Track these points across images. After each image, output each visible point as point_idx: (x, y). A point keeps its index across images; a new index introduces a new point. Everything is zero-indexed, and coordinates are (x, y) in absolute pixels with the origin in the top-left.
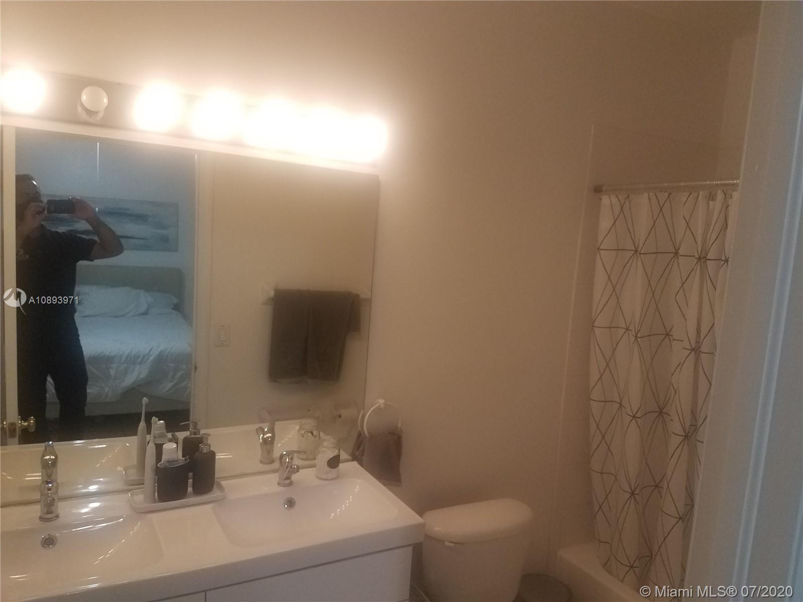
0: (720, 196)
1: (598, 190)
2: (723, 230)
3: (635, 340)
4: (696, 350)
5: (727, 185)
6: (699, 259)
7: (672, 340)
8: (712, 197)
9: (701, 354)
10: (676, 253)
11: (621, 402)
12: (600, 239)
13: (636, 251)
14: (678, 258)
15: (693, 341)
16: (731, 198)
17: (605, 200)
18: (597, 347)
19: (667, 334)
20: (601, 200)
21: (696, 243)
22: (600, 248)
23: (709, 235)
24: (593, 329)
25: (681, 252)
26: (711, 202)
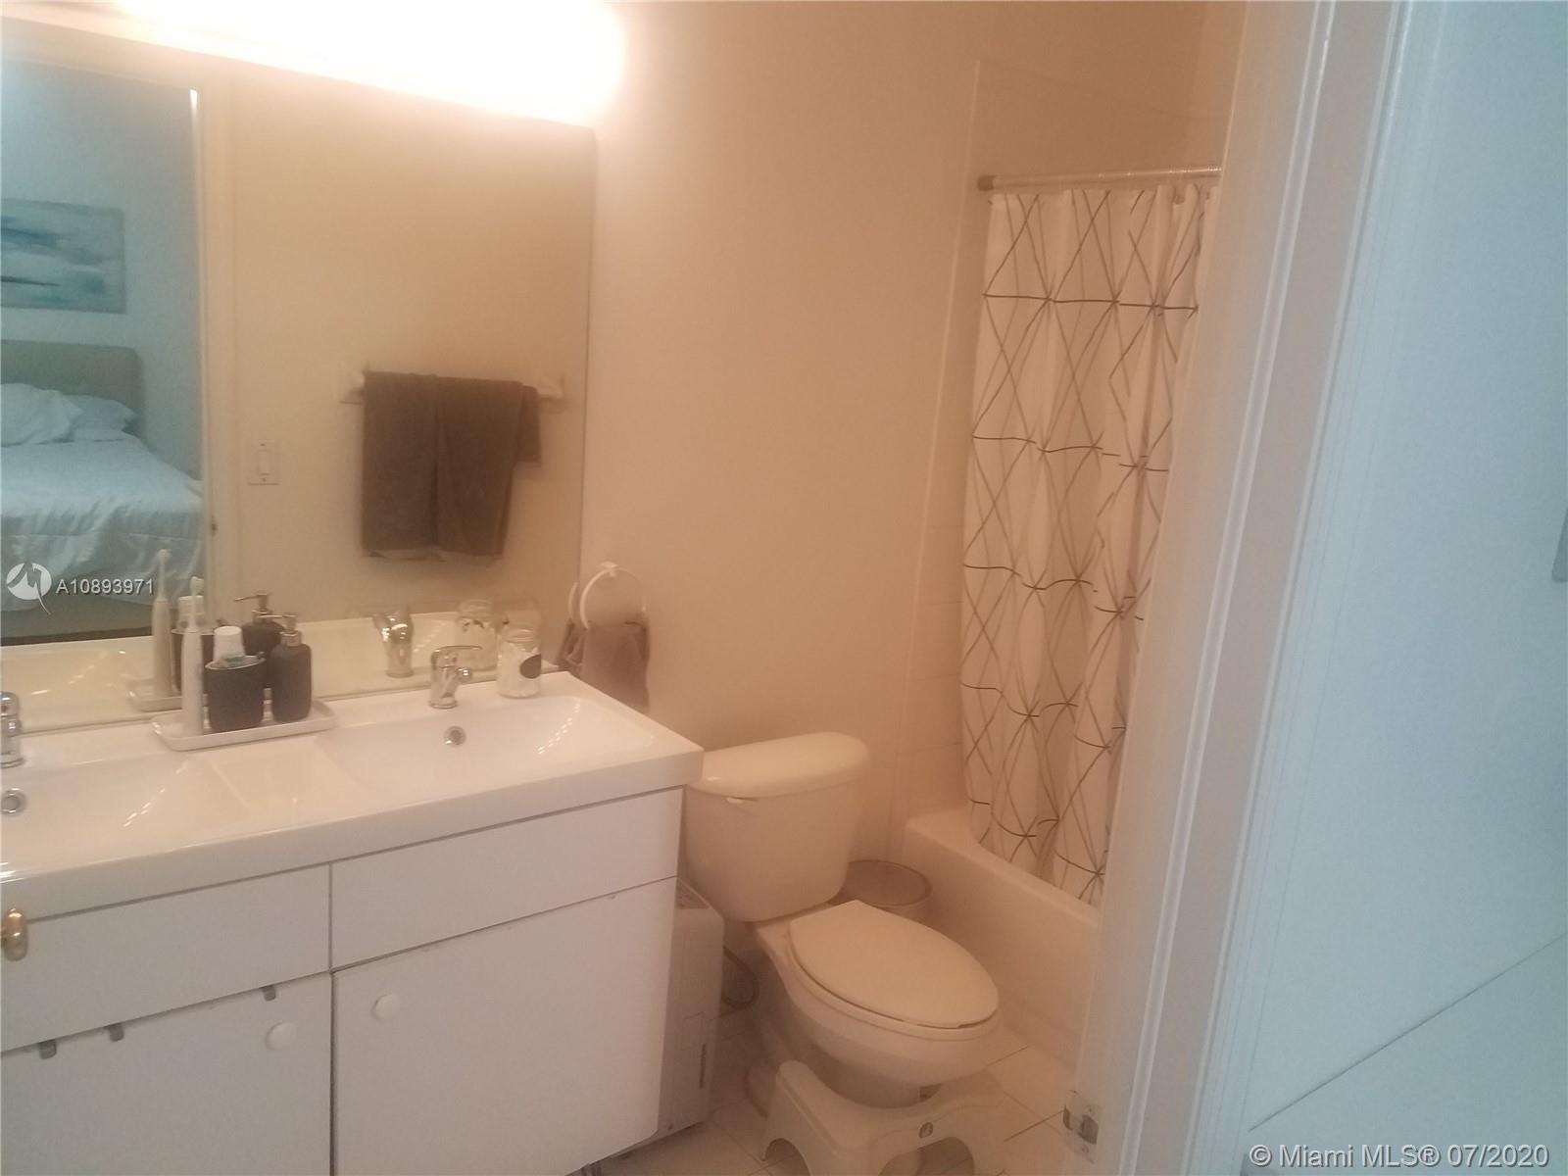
0: (1190, 194)
1: (985, 185)
2: (1193, 255)
3: (1040, 459)
4: (1140, 467)
5: (1202, 176)
6: (1153, 307)
7: (1100, 455)
8: (1176, 197)
9: (1149, 473)
10: (1114, 302)
11: (1014, 566)
12: (988, 278)
13: (1047, 299)
14: (1116, 309)
15: (1136, 454)
16: (1208, 198)
17: (999, 203)
18: (978, 475)
19: (1094, 447)
20: (991, 203)
21: (1149, 281)
22: (989, 293)
23: (1170, 265)
24: (972, 441)
25: (1122, 299)
26: (1175, 206)
